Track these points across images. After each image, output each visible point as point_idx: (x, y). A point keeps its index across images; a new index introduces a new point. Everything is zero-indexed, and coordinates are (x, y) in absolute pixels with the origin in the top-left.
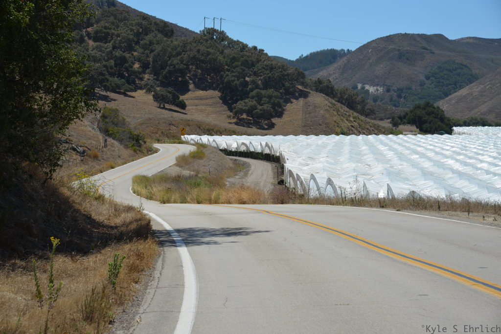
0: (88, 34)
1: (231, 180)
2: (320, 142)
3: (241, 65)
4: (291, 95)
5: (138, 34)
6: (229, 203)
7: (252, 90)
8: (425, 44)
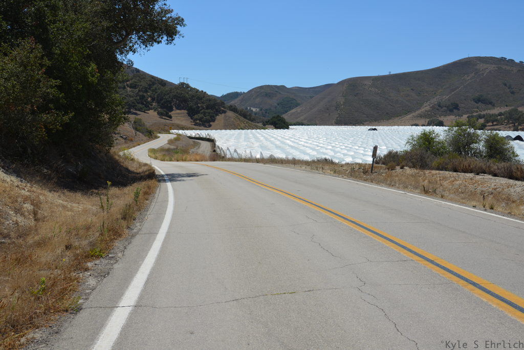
0: (127, 85)
1: (193, 150)
2: (231, 133)
3: (197, 98)
4: (218, 112)
5: (150, 85)
6: (191, 161)
7: (201, 110)
8: (277, 89)
